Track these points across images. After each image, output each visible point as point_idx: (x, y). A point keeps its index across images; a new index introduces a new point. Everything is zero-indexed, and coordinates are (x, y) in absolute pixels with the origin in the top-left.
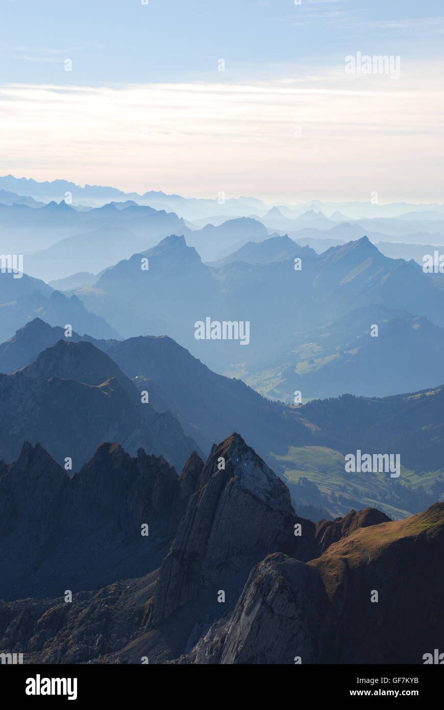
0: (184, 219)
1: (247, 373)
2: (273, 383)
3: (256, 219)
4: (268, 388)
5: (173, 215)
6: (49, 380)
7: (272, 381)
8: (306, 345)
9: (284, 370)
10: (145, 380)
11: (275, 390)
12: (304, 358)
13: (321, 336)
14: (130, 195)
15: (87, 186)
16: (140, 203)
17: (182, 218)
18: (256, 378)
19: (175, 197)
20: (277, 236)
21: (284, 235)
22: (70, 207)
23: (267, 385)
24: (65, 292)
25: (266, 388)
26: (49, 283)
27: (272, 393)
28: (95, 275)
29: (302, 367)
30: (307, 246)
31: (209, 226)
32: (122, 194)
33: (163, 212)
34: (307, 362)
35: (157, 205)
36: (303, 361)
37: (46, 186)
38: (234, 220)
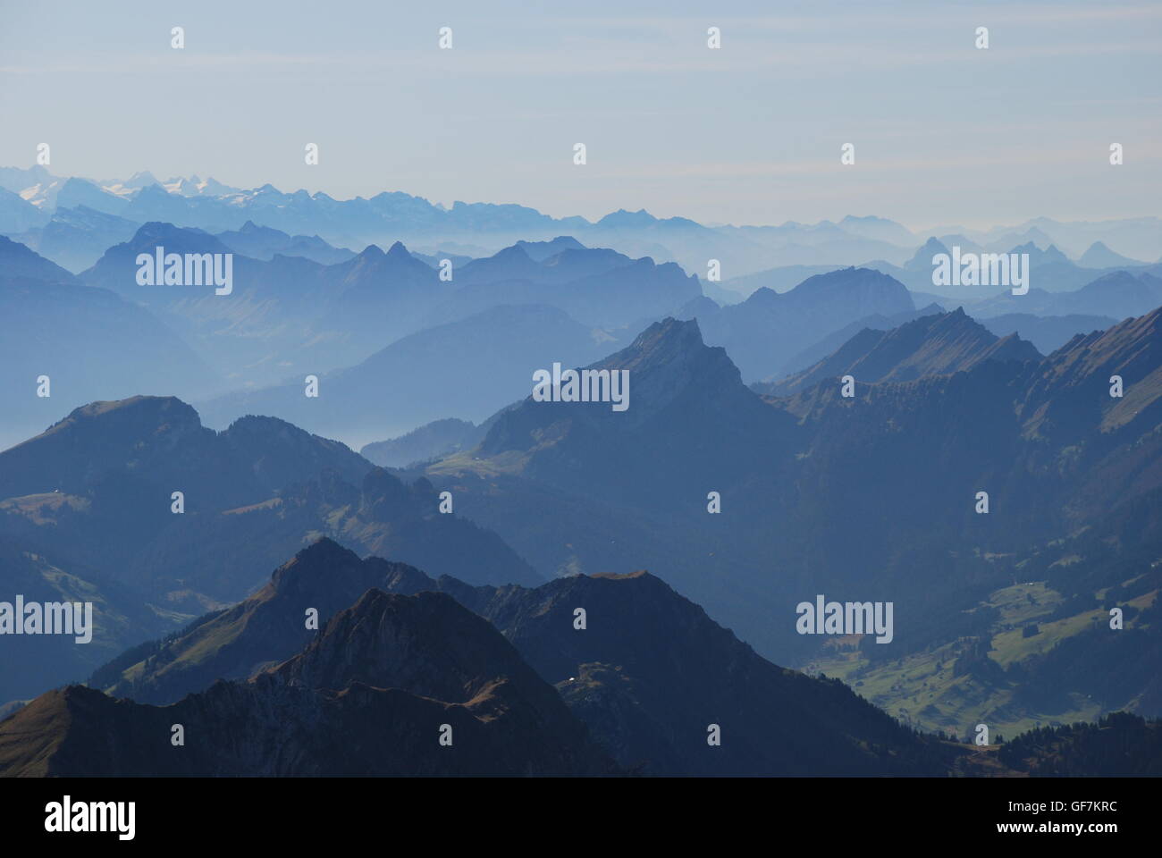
0: (700, 277)
1: (866, 662)
2: (932, 688)
3: (884, 272)
4: (919, 699)
5: (672, 268)
6: (341, 693)
7: (928, 683)
8: (1019, 587)
9: (960, 652)
10: (592, 685)
11: (938, 706)
12: (1012, 622)
13: (1055, 563)
14: (565, 222)
15: (458, 205)
16: (589, 242)
17: (695, 276)
18: (887, 676)
19: (679, 223)
20: (936, 313)
21: (956, 308)
22: (417, 260)
23: (917, 692)
24: (402, 470)
25: (915, 700)
26: (364, 448)
27: (930, 711)
28: (477, 425)
29: (1007, 647)
30: (1016, 336)
31: (764, 295)
32: (546, 221)
33: (647, 261)
34: (1020, 631)
35: (632, 247)
36: (1008, 628)
37: (356, 209)
38: (829, 275)
